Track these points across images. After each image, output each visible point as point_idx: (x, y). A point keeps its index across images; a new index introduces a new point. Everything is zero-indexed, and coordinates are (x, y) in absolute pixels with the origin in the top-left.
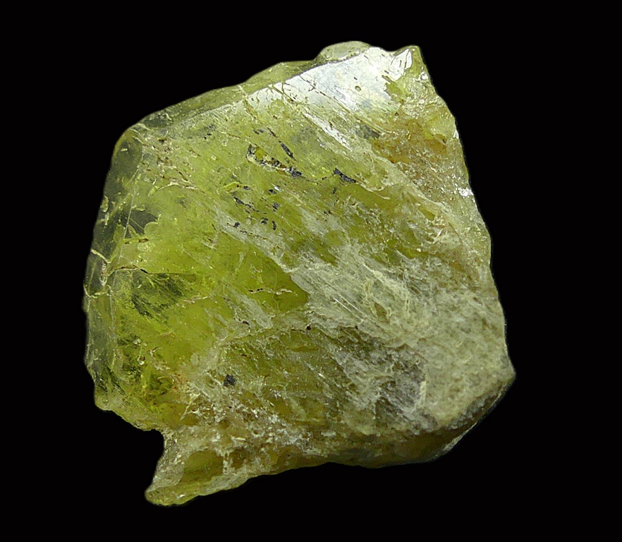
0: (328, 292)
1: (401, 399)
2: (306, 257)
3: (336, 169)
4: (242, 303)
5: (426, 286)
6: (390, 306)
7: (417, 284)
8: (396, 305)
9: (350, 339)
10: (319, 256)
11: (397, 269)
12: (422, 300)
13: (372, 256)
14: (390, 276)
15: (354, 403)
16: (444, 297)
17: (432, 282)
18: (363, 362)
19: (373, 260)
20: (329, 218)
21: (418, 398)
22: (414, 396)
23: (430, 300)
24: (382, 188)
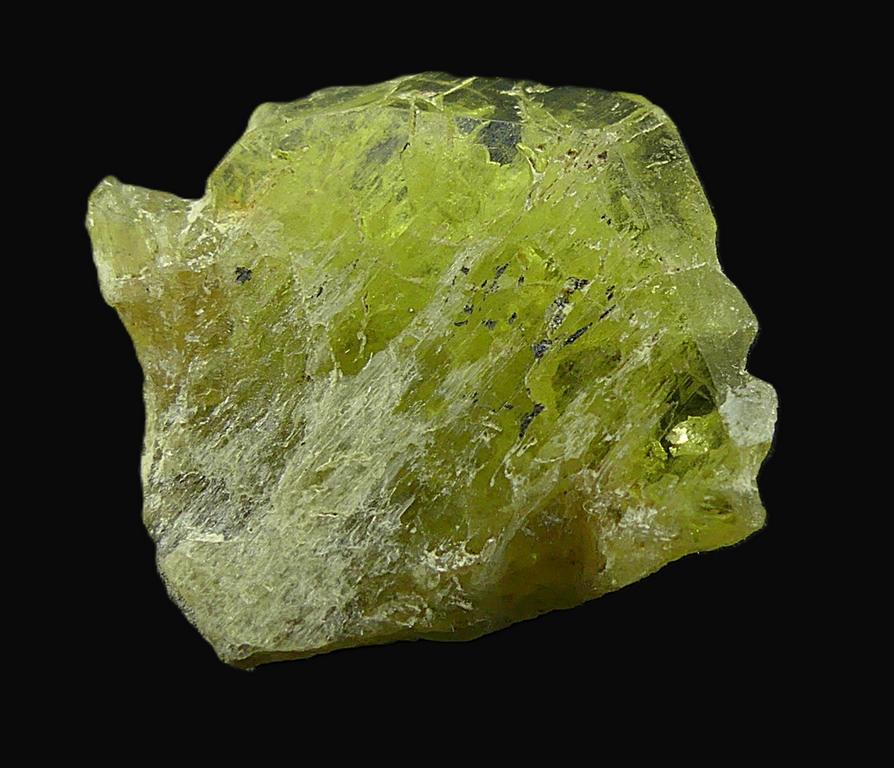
0: (356, 404)
1: (203, 509)
2: (411, 370)
3: (543, 408)
4: (349, 285)
5: (357, 540)
6: (330, 490)
7: (361, 528)
8: (331, 499)
9: (289, 436)
10: (411, 388)
11: (386, 500)
12: (336, 534)
13: (407, 464)
14: (375, 489)
15: (203, 445)
16: (337, 565)
17: (361, 549)
18: (256, 455)
19: (401, 465)
20: (468, 401)
21: (203, 532)
22: (207, 525)
23: (335, 546)
24: (508, 476)
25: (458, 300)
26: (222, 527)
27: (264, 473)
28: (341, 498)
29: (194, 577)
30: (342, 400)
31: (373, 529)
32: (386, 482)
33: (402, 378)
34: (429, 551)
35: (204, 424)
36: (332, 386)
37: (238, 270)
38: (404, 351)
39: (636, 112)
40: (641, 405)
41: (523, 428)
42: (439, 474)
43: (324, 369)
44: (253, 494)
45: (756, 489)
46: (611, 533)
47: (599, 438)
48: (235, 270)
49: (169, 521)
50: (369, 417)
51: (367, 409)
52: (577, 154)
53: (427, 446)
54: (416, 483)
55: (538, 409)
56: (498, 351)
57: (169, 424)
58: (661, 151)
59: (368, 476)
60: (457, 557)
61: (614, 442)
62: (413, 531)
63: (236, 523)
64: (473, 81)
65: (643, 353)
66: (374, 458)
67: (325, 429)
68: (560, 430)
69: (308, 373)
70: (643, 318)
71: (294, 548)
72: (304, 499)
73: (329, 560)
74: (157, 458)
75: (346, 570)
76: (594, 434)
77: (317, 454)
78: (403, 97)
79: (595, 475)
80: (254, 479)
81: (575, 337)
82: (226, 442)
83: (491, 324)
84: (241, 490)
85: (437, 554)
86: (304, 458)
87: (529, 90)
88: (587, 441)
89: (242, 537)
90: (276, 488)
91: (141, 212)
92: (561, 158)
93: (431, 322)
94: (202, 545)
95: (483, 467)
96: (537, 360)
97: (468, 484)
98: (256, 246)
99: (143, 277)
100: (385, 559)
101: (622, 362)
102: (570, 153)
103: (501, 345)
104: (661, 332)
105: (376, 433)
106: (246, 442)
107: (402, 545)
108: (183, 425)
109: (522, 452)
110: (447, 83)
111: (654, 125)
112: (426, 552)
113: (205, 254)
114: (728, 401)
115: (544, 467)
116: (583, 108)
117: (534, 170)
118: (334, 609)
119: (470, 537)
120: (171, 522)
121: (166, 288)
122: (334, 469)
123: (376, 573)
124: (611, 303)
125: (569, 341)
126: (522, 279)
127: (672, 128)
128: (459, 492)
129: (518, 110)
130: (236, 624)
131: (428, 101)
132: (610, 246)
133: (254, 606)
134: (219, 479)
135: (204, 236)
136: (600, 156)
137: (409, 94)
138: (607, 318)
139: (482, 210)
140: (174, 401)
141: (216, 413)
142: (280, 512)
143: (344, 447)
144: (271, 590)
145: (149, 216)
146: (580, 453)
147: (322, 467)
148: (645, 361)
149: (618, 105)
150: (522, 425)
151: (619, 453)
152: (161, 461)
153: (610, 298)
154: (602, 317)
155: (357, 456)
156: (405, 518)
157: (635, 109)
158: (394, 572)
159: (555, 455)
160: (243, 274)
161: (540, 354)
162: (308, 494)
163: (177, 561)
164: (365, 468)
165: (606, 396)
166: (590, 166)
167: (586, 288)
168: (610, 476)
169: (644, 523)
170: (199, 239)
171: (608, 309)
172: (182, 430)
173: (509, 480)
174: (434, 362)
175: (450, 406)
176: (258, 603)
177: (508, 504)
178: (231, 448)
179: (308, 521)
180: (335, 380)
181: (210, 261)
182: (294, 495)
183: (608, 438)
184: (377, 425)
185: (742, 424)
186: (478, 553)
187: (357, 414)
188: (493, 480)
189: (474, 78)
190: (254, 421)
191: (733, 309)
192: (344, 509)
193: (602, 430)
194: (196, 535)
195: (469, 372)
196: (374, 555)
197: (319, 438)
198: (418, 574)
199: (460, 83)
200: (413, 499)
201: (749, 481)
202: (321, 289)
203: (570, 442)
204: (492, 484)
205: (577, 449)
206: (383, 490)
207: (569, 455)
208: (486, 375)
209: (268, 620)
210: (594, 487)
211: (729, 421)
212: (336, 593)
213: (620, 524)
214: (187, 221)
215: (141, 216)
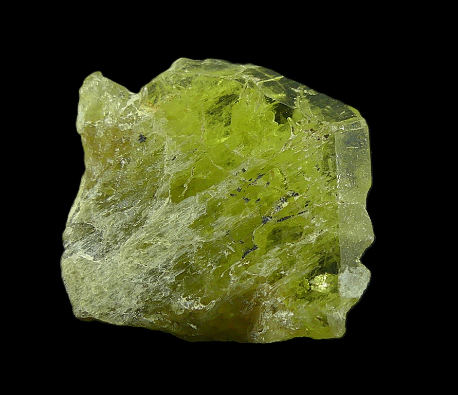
0: (173, 217)
1: (89, 242)
2: (203, 210)
3: (257, 248)
4: (188, 160)
5: (152, 281)
6: (147, 253)
7: (156, 276)
8: (147, 258)
9: (138, 222)
10: (200, 218)
11: (171, 266)
12: (144, 275)
13: (187, 253)
14: (168, 260)
15: (98, 212)
16: (139, 290)
17: (152, 286)
18: (120, 226)
19: (184, 253)
20: (224, 233)
21: (85, 253)
22: (88, 250)
23: (141, 280)
24: (231, 275)
25: (236, 183)
26: (94, 253)
27: (121, 235)
28: (151, 259)
29: (74, 273)
30: (167, 213)
31: (161, 278)
32: (174, 258)
33: (198, 212)
34: (183, 297)
35: (102, 203)
36: (165, 205)
37: (141, 136)
38: (203, 199)
39: (351, 119)
40: (303, 262)
41: (245, 254)
42: (199, 263)
43: (164, 196)
44: (113, 243)
45: (345, 318)
46: (269, 317)
47: (278, 271)
48: (139, 135)
49: (72, 243)
50: (177, 225)
51: (177, 221)
52: (315, 132)
53: (199, 248)
54: (187, 264)
55: (255, 247)
56: (246, 214)
57: (87, 197)
58: (356, 142)
59: (167, 253)
60: (195, 304)
61: (284, 275)
62: (179, 285)
63: (101, 254)
64: (281, 79)
65: (312, 238)
66: (172, 246)
67: (155, 224)
68: (262, 261)
69: (156, 196)
70: (318, 221)
71: (122, 275)
72: (134, 253)
73: (136, 286)
74: (77, 211)
75: (142, 293)
76: (277, 268)
77: (147, 234)
78: (244, 77)
79: (271, 288)
80: (116, 236)
81: (284, 219)
82: (109, 214)
83: (247, 200)
84: (108, 239)
85: (186, 299)
86: (140, 235)
87: (305, 91)
88: (272, 270)
89: (101, 261)
90: (124, 244)
91: (106, 93)
92: (306, 131)
93: (220, 190)
94: (82, 259)
95: (221, 266)
96: (262, 224)
97: (211, 272)
98: (152, 127)
99: (96, 125)
100: (162, 294)
101: (301, 238)
102: (312, 130)
103: (248, 211)
104: (324, 230)
105: (177, 234)
106: (118, 218)
107: (172, 290)
108: (93, 200)
109: (241, 265)
110: (269, 76)
111: (357, 128)
112: (182, 297)
113: (128, 123)
114: (345, 273)
115: (249, 276)
116: (328, 109)
117: (292, 133)
118: (131, 309)
119: (204, 297)
120: (73, 243)
121: (105, 134)
122: (153, 244)
123: (156, 299)
124: (305, 209)
125: (280, 220)
126: (268, 183)
127: (367, 131)
128: (206, 274)
129: (295, 100)
130: (85, 301)
131: (255, 82)
132: (315, 181)
133: (96, 295)
134: (100, 231)
135: (131, 114)
136: (325, 136)
137: (248, 76)
138: (302, 215)
139: (262, 143)
140: (93, 187)
141: (109, 199)
142: (122, 256)
143: (161, 235)
144: (105, 291)
145: (109, 96)
146: (267, 275)
147: (147, 242)
148: (312, 242)
149: (344, 112)
150: (245, 253)
151: (285, 281)
152: (78, 213)
153: (306, 206)
154: (299, 214)
155: (165, 242)
156: (178, 278)
157: (352, 117)
158: (164, 301)
159: (255, 272)
160: (142, 139)
161: (264, 222)
162: (137, 252)
163: (69, 263)
164: (167, 249)
165: (288, 252)
166: (319, 139)
167: (296, 198)
168: (277, 291)
169: (285, 318)
170: (128, 115)
171: (303, 211)
172: (91, 202)
173: (230, 277)
174: (214, 210)
175: (215, 233)
176: (98, 295)
177: (226, 288)
178: (110, 218)
179: (133, 265)
180: (167, 202)
181: (130, 127)
182: (130, 250)
183: (283, 272)
184: (179, 230)
185: (347, 286)
186: (206, 305)
187: (172, 222)
188: (223, 274)
189: (283, 77)
190: (125, 209)
191: (364, 228)
192: (151, 265)
193: (281, 267)
194: (81, 254)
195: (229, 220)
196: (157, 291)
197: (151, 227)
198: (174, 306)
199: (274, 77)
200: (184, 270)
201: (342, 314)
202: (175, 157)
203: (264, 268)
204: (222, 276)
205: (266, 273)
206: (172, 261)
207: (261, 274)
208: (237, 223)
209: (100, 304)
210: (268, 294)
211: (341, 283)
212: (134, 302)
213: (274, 315)
214: (126, 104)
215: (105, 95)
